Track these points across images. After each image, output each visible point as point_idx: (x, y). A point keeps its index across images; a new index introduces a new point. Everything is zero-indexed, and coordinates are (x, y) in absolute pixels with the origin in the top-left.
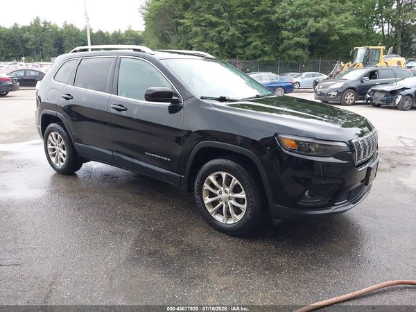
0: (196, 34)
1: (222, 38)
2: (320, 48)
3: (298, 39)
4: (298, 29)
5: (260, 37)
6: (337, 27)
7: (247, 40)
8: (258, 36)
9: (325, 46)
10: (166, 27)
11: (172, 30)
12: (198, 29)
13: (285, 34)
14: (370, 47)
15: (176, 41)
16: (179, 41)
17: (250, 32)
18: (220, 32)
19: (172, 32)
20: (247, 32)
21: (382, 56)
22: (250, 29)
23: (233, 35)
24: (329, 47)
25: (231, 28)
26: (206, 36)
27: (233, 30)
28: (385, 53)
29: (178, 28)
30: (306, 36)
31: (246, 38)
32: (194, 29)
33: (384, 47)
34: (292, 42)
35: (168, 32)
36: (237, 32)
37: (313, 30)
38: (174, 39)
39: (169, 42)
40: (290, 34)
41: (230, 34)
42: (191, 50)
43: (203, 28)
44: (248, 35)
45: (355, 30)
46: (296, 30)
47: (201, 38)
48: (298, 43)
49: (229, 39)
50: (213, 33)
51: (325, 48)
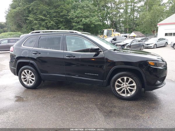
0: (36, 24)
1: (48, 26)
2: (87, 30)
3: (79, 26)
4: (79, 22)
5: (64, 25)
6: (93, 22)
7: (59, 26)
8: (63, 25)
9: (89, 29)
10: (20, 21)
11: (23, 22)
12: (37, 22)
13: (74, 24)
14: (109, 29)
15: (26, 27)
16: (27, 27)
17: (59, 23)
18: (46, 23)
19: (23, 23)
20: (58, 23)
21: (113, 32)
22: (59, 22)
23: (52, 24)
24: (90, 29)
25: (51, 22)
26: (40, 25)
27: (52, 22)
28: (113, 31)
29: (27, 21)
30: (82, 25)
31: (58, 25)
32: (35, 22)
33: (113, 29)
34: (77, 27)
35: (21, 23)
36: (54, 23)
37: (84, 23)
38: (25, 26)
39: (21, 27)
40: (76, 24)
41: (51, 24)
42: (33, 31)
43: (39, 21)
44: (58, 24)
45: (99, 23)
46: (78, 23)
47: (38, 26)
48: (79, 28)
49: (51, 26)
50: (43, 23)
51: (89, 30)
